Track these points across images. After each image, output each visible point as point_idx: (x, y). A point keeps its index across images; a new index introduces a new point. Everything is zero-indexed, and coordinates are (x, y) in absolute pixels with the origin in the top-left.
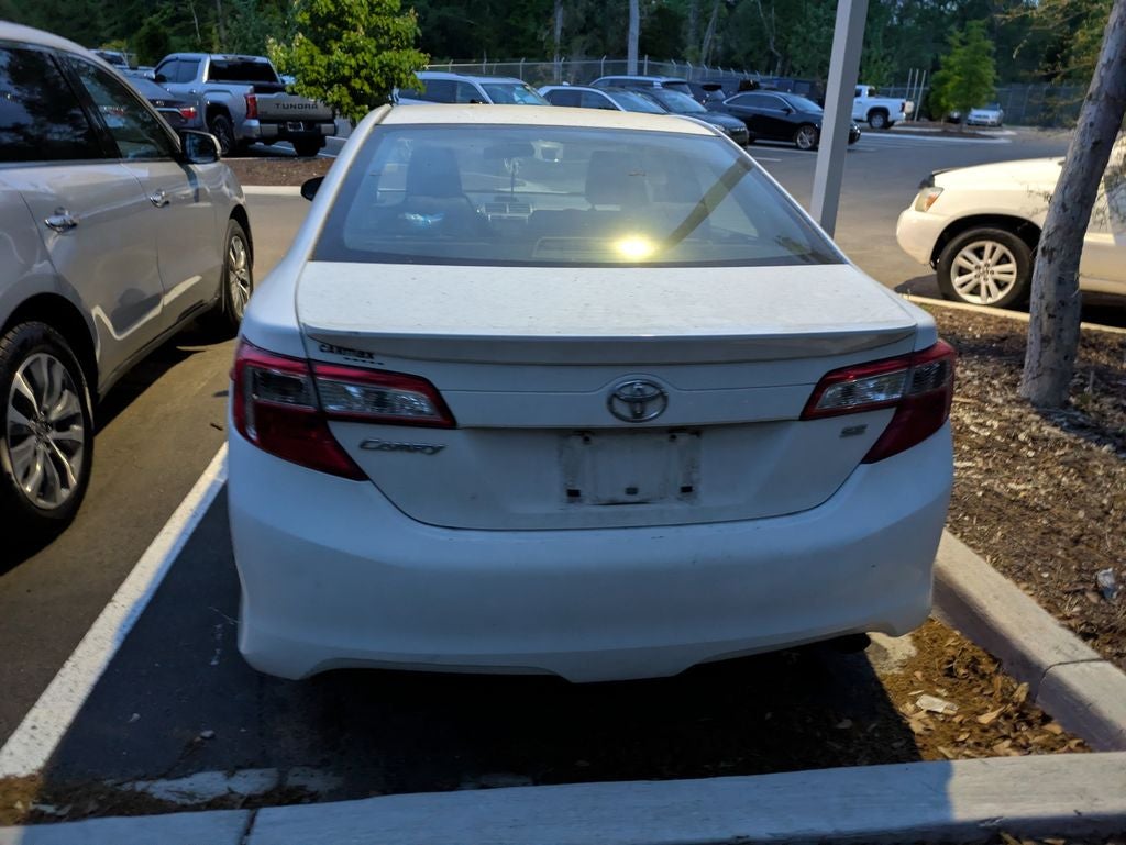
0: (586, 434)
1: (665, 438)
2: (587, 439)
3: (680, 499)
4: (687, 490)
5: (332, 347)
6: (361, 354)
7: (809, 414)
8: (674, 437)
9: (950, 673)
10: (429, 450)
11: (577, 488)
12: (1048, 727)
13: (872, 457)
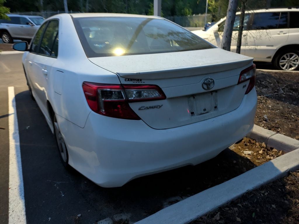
0: (193, 96)
1: (210, 94)
2: (194, 98)
3: (215, 110)
4: (216, 107)
5: (128, 79)
6: (138, 80)
7: (239, 83)
8: (212, 94)
9: (246, 145)
10: (158, 107)
11: (193, 111)
12: (273, 150)
13: (247, 93)
